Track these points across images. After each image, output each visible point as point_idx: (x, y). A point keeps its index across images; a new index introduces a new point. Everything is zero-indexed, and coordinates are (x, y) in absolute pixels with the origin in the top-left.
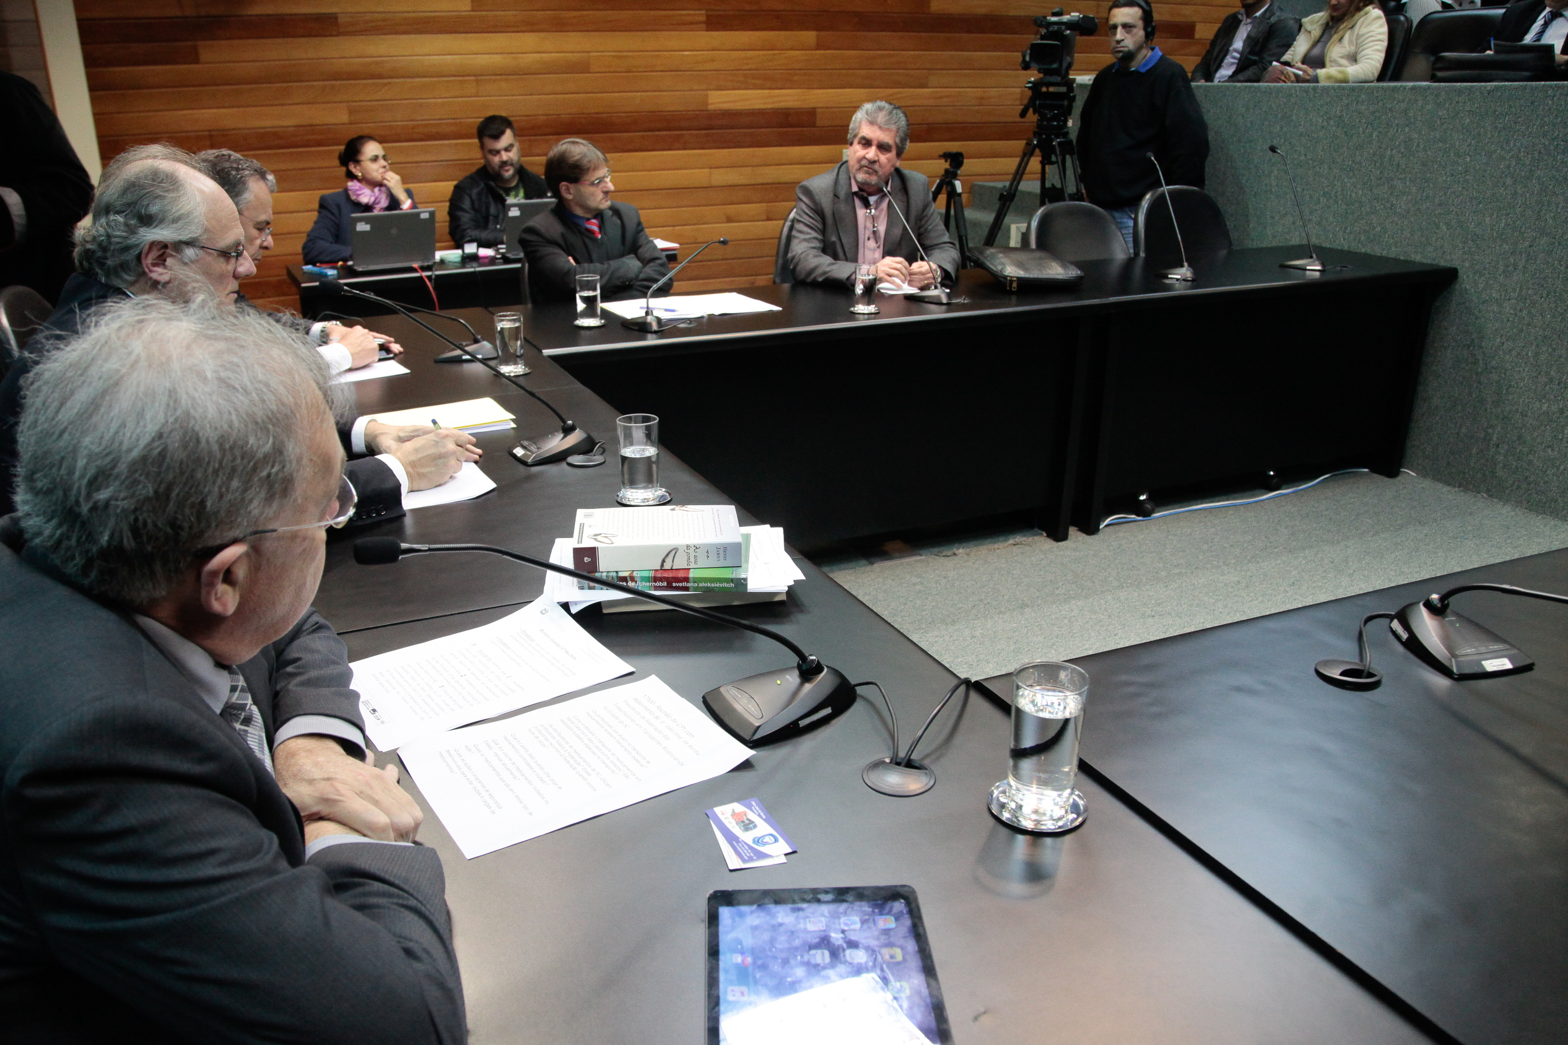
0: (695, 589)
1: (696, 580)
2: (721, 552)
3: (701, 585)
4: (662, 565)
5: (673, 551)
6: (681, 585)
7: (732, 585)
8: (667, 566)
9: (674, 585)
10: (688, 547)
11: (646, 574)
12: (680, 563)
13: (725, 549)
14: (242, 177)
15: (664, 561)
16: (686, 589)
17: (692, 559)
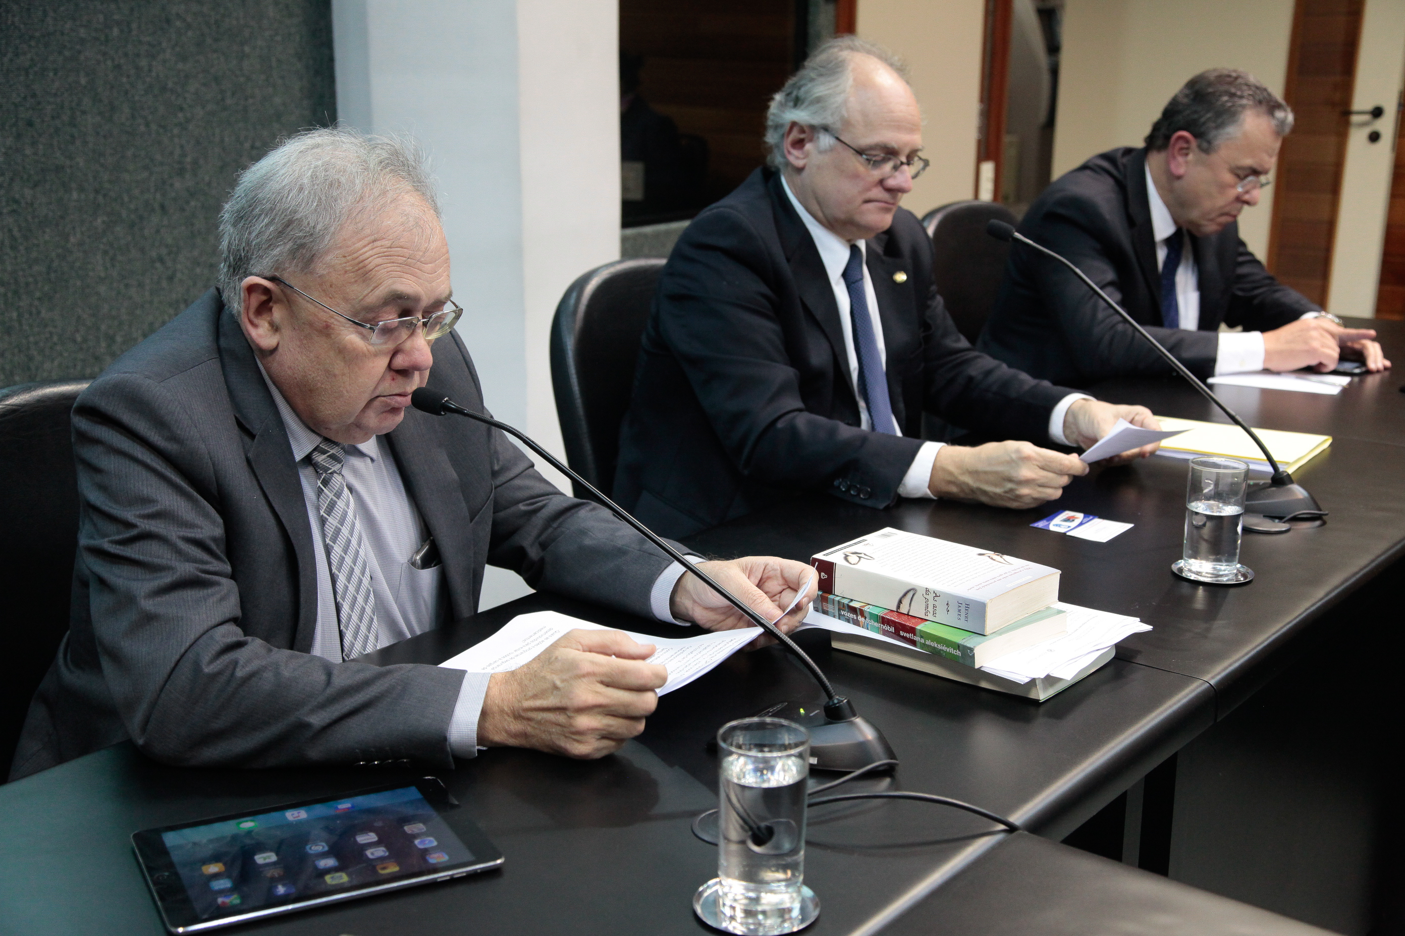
0: (924, 646)
1: (924, 635)
2: (963, 610)
3: (928, 642)
4: (898, 607)
5: (910, 592)
6: (908, 635)
7: (958, 653)
8: (904, 609)
9: (902, 633)
10: (927, 590)
11: (876, 611)
12: (917, 610)
13: (967, 606)
14: (1233, 106)
15: (900, 602)
16: (913, 643)
17: (931, 609)
